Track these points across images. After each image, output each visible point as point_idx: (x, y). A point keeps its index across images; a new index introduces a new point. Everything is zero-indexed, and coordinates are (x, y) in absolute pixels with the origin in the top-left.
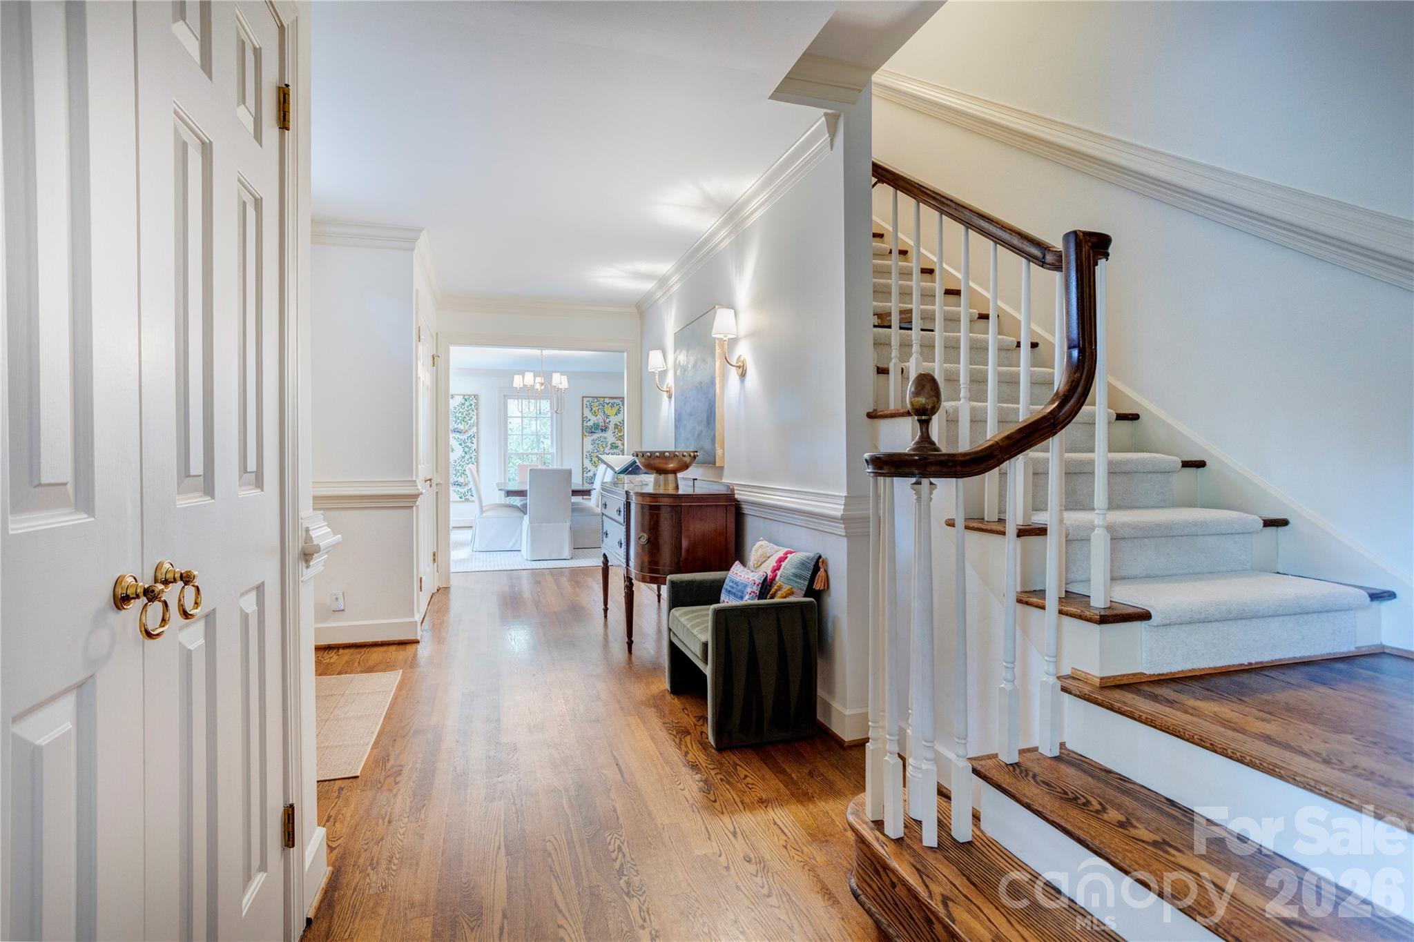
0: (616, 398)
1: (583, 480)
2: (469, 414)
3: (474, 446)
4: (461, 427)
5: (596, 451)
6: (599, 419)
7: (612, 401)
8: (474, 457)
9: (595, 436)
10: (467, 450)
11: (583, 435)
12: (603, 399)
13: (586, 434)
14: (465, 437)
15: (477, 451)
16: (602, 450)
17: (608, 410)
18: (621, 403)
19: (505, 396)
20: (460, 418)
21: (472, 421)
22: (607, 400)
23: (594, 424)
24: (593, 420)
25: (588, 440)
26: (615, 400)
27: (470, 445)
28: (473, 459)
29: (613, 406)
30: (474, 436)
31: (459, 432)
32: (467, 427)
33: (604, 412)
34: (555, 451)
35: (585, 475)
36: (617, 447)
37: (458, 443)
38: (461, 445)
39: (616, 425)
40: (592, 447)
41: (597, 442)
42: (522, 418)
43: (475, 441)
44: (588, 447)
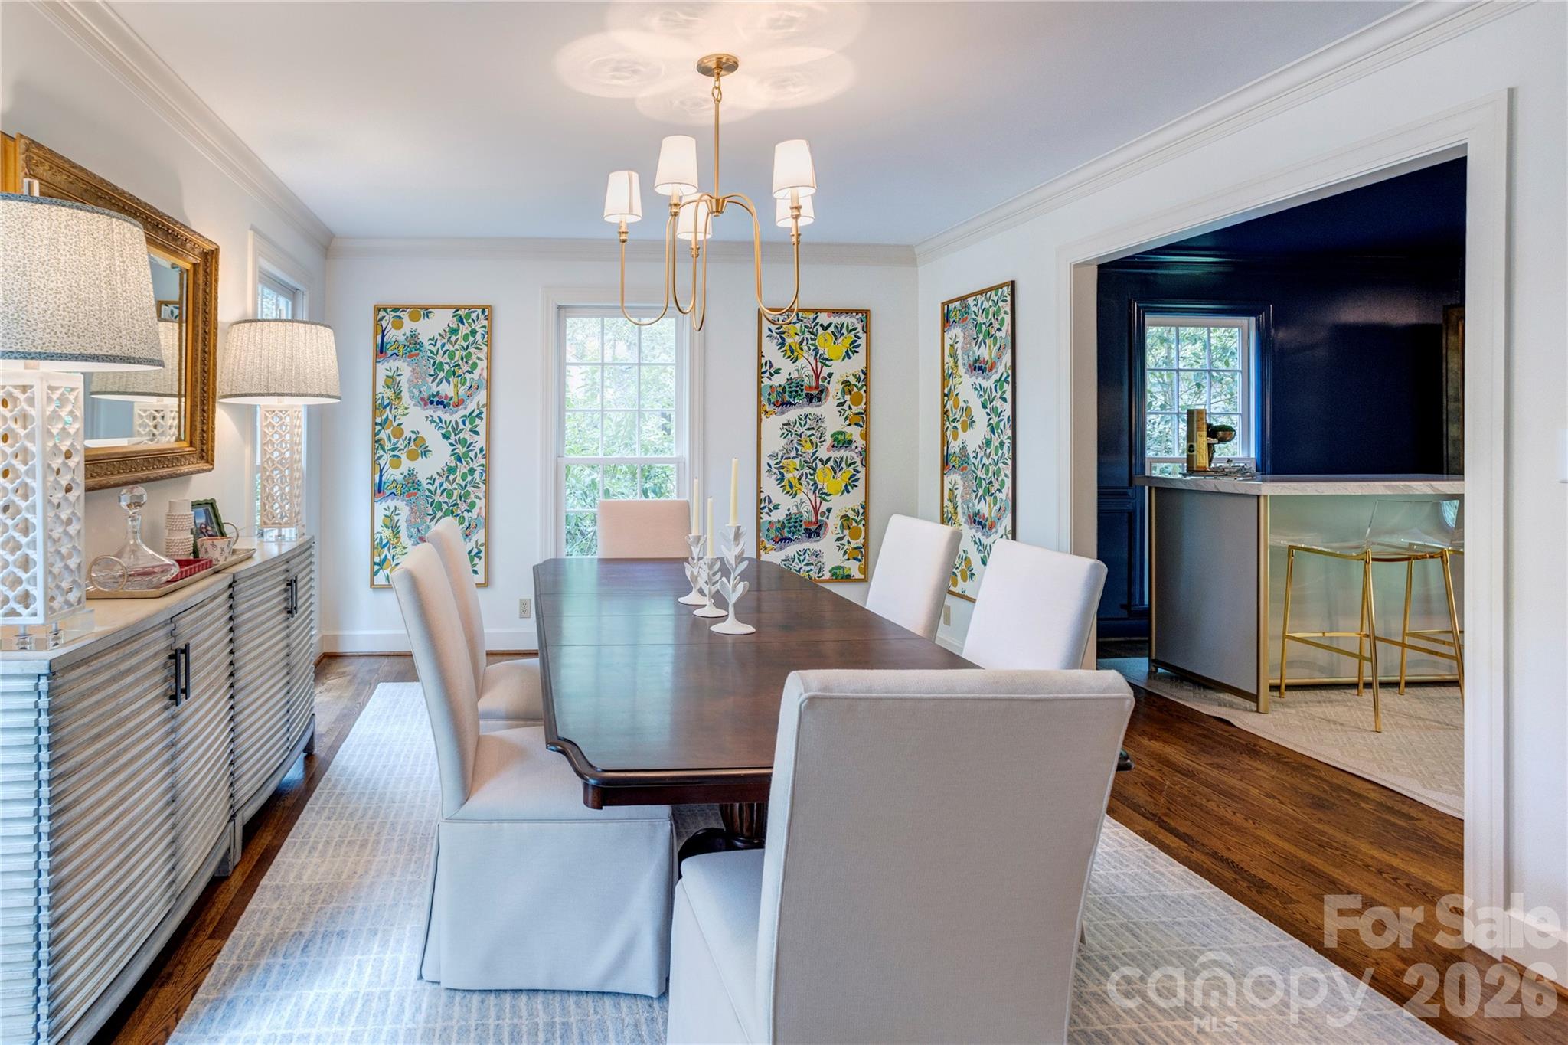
0: (847, 312)
1: (759, 530)
2: (470, 355)
3: (481, 441)
4: (447, 390)
5: (793, 454)
6: (802, 368)
7: (836, 320)
8: (479, 469)
9: (792, 414)
10: (461, 450)
11: (761, 412)
12: (812, 316)
13: (768, 408)
14: (457, 416)
15: (486, 453)
16: (811, 451)
17: (827, 346)
18: (859, 326)
19: (559, 307)
20: (446, 367)
21: (476, 375)
22: (823, 319)
23: (790, 381)
24: (787, 370)
25: (773, 424)
26: (844, 319)
27: (467, 435)
28: (477, 475)
29: (838, 332)
30: (479, 416)
31: (442, 403)
32: (463, 390)
33: (816, 350)
34: (686, 454)
35: (765, 517)
36: (850, 442)
37: (439, 433)
38: (446, 437)
39: (846, 383)
40: (784, 441)
41: (798, 429)
42: (603, 364)
43: (482, 427)
44: (774, 442)
